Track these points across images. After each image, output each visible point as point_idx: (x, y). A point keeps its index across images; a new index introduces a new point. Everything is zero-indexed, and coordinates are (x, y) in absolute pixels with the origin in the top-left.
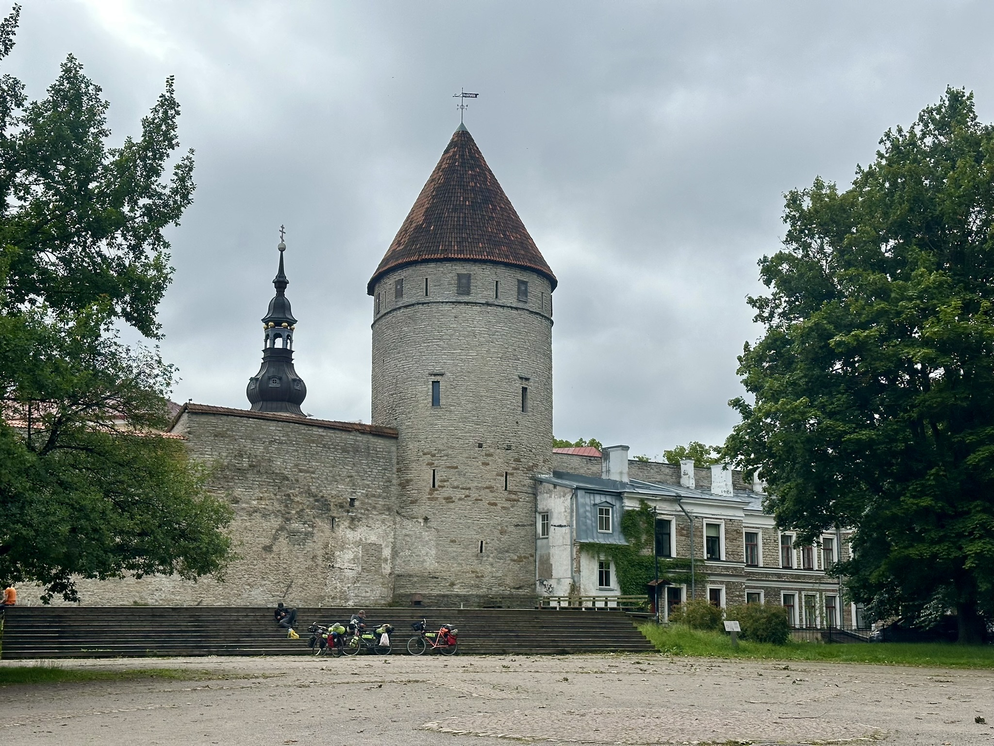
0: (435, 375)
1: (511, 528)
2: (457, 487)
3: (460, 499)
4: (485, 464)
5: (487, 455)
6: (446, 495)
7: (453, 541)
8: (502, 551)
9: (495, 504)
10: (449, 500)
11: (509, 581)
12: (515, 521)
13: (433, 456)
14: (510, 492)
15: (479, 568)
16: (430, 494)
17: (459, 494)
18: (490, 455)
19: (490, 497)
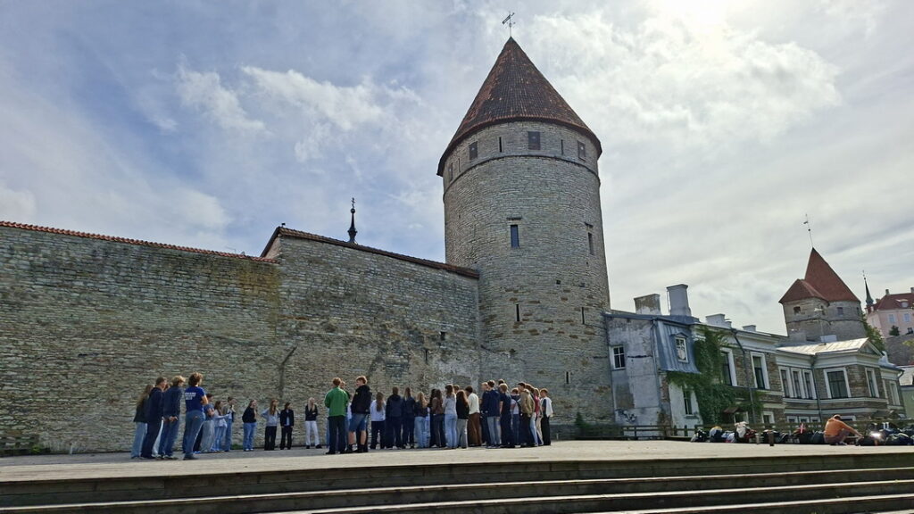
0: (513, 219)
1: (591, 360)
2: (540, 320)
3: (544, 332)
4: (564, 299)
5: (565, 291)
6: (531, 328)
7: (541, 372)
8: (586, 382)
9: (575, 337)
10: (534, 332)
11: (594, 411)
12: (593, 353)
13: (516, 292)
14: (587, 326)
15: (568, 399)
16: (515, 327)
17: (542, 327)
18: (568, 291)
19: (571, 330)
